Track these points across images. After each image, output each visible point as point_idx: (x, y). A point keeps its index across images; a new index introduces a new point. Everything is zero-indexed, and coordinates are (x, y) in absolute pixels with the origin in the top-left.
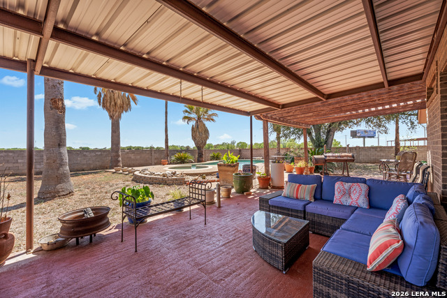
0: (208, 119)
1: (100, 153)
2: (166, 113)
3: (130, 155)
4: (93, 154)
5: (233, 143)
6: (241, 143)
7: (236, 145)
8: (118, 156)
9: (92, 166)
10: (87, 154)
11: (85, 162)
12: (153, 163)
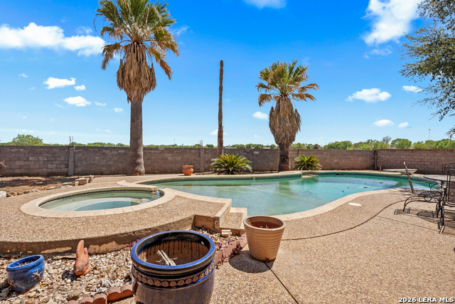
0: (301, 97)
1: (123, 151)
2: (221, 89)
3: (166, 155)
4: (115, 152)
5: (386, 140)
6: (398, 140)
7: (390, 143)
8: (138, 156)
9: (113, 169)
10: (107, 151)
11: (103, 162)
12: (202, 169)
